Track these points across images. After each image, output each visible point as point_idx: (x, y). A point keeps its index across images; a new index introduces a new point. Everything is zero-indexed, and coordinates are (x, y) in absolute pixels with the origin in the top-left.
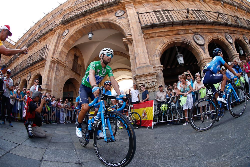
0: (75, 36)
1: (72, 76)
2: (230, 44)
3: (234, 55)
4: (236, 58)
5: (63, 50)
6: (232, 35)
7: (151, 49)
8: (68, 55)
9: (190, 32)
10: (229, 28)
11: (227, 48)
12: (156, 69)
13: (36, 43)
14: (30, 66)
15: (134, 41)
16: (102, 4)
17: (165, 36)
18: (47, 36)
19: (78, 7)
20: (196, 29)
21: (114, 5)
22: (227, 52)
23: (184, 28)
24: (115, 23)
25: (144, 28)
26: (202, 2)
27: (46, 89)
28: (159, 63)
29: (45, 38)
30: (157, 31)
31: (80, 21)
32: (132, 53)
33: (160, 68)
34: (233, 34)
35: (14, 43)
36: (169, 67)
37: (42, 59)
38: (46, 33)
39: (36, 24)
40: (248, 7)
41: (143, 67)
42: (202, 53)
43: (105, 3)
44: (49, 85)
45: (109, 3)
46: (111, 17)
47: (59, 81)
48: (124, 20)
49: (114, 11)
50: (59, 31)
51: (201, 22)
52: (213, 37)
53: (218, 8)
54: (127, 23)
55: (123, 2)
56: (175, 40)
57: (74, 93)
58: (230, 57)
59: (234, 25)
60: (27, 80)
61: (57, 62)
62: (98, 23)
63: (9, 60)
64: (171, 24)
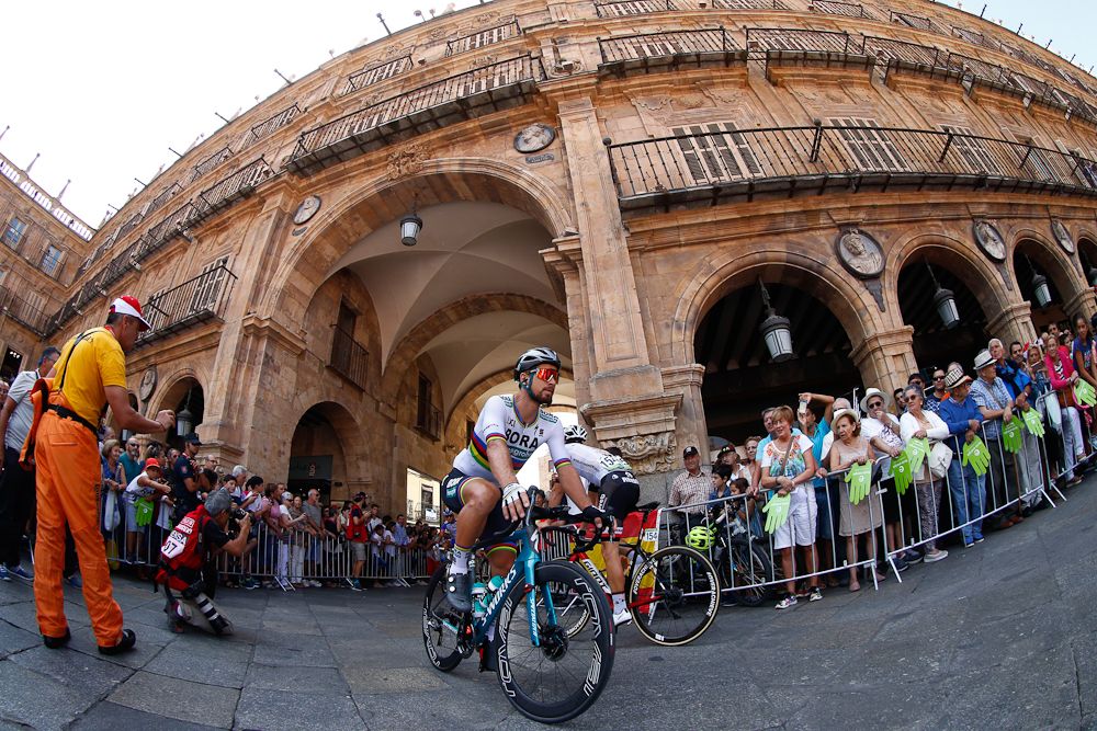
0: (346, 225)
1: (328, 395)
2: (992, 267)
3: (1007, 313)
4: (1020, 321)
5: (297, 285)
6: (1002, 226)
7: (656, 297)
8: (312, 306)
9: (823, 221)
10: (991, 194)
11: (981, 280)
12: (676, 379)
13: (181, 242)
14: (155, 340)
15: (588, 264)
16: (461, 94)
17: (717, 242)
18: (230, 218)
19: (360, 102)
20: (851, 209)
21: (513, 101)
22: (980, 298)
23: (800, 206)
24: (512, 179)
25: (633, 210)
26: (879, 89)
27: (222, 443)
28: (689, 354)
29: (222, 227)
30: (686, 222)
31: (369, 163)
32: (581, 313)
33: (691, 377)
34: (1009, 218)
35: (89, 232)
36: (732, 366)
37: (207, 318)
38: (225, 203)
39: (182, 157)
40: (1078, 92)
41: (623, 373)
42: (870, 309)
43: (473, 91)
44: (232, 425)
45: (489, 93)
46: (497, 155)
47: (276, 412)
48: (552, 167)
49: (510, 128)
50: (279, 199)
51: (870, 180)
52: (921, 240)
53: (947, 109)
54: (562, 182)
55: (549, 89)
56: (757, 256)
57: (336, 461)
58: (994, 320)
59: (1013, 184)
60: (138, 397)
61: (267, 332)
62: (441, 176)
63: (64, 300)
64: (745, 190)
